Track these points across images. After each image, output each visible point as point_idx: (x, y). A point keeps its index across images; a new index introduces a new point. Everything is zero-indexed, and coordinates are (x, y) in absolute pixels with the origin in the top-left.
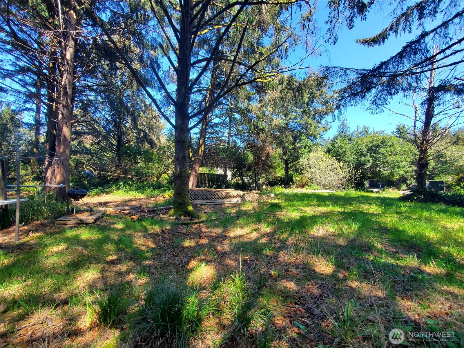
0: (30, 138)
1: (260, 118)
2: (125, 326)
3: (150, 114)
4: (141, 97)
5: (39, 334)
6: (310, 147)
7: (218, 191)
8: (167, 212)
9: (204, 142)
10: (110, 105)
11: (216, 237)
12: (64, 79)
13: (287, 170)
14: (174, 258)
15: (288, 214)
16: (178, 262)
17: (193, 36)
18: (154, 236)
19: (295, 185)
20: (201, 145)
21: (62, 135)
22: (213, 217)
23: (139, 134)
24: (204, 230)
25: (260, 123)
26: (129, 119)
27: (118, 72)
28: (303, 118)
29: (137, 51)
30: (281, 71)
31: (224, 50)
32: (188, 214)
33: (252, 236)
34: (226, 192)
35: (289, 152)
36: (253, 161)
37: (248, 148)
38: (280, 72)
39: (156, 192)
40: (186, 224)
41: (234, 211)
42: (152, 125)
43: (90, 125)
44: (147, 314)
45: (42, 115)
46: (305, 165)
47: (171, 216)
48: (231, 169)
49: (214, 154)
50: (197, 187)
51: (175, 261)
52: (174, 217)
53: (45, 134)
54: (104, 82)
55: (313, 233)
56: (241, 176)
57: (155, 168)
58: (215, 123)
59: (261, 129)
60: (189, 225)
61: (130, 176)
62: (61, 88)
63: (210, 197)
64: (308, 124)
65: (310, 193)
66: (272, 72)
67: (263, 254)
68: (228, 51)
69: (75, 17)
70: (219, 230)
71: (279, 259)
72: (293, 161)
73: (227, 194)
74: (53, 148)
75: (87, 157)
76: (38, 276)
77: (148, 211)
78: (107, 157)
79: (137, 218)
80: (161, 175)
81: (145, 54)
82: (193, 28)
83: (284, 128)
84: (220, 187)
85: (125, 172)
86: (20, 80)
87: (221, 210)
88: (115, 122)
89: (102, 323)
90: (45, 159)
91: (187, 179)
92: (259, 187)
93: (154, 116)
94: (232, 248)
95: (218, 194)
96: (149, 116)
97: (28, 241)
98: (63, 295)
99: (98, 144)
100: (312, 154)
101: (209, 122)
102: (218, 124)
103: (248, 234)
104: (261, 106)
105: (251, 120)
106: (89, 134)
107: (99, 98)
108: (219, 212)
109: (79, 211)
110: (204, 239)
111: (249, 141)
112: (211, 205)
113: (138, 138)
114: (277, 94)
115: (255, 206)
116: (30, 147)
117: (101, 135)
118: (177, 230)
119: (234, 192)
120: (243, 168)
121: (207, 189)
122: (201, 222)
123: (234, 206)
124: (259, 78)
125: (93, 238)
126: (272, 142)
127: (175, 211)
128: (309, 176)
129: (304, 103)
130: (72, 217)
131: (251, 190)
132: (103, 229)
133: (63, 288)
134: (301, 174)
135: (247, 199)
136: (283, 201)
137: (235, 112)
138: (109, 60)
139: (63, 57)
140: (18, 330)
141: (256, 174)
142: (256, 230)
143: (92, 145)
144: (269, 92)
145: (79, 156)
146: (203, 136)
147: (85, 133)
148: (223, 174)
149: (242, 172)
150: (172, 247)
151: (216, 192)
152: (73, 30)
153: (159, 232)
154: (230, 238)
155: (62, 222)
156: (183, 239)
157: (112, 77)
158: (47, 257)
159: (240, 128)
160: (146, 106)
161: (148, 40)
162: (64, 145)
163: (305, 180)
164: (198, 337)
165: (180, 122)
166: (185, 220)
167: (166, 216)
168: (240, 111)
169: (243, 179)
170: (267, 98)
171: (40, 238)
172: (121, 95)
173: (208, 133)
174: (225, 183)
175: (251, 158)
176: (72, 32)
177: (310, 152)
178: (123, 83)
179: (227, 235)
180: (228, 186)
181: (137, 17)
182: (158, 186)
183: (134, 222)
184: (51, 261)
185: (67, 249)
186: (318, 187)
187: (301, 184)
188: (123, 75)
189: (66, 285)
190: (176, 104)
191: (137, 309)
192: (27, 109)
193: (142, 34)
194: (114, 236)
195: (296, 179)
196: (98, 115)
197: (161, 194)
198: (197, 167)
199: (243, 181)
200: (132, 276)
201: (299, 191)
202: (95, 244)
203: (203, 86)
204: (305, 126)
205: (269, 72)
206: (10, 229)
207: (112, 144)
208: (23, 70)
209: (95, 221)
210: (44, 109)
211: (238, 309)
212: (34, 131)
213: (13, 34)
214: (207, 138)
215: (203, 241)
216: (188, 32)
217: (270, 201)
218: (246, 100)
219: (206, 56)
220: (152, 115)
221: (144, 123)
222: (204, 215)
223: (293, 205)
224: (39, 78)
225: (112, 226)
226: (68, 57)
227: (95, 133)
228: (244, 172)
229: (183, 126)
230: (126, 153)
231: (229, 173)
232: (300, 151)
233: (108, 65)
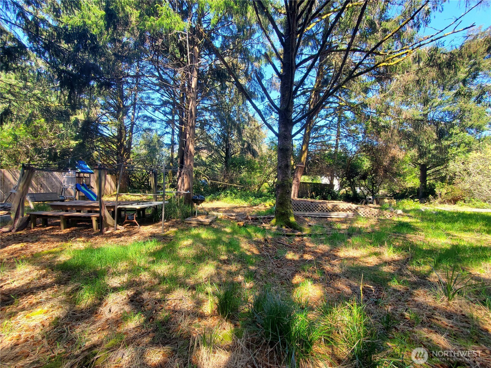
0: (168, 155)
1: (381, 112)
2: (238, 323)
3: (253, 125)
4: (245, 110)
5: (179, 307)
6: (468, 144)
7: (323, 203)
8: (269, 221)
9: (307, 149)
10: (221, 121)
11: (323, 255)
12: (190, 105)
13: (423, 178)
14: (278, 269)
15: (428, 239)
16: (281, 274)
17: (298, 36)
18: (258, 243)
19: (440, 199)
20: (304, 152)
21: (189, 151)
22: (318, 231)
23: (243, 145)
24: (307, 244)
25: (381, 119)
26: (235, 133)
27: (227, 91)
28: (455, 103)
29: (243, 66)
30: (418, 44)
31: (333, 40)
32: (290, 225)
33: (370, 261)
34: (333, 204)
35: (429, 153)
36: (369, 168)
37: (364, 151)
38: (418, 47)
39: (258, 201)
40: (287, 236)
41: (344, 226)
42: (255, 136)
43: (206, 141)
44: (256, 318)
45: (176, 137)
46: (458, 170)
47: (273, 226)
48: (339, 177)
49: (318, 161)
50: (298, 197)
51: (279, 272)
52: (276, 227)
53: (177, 151)
54: (216, 101)
55: (478, 273)
56: (353, 185)
57: (257, 178)
58: (320, 126)
59: (384, 127)
60: (291, 237)
61: (235, 185)
62: (188, 113)
63: (314, 209)
64: (464, 111)
65: (469, 213)
66: (401, 50)
67: (389, 287)
68: (339, 40)
69: (198, 51)
70: (324, 247)
71: (416, 299)
72: (434, 166)
73: (334, 206)
74: (182, 162)
75: (204, 168)
76: (176, 262)
77: (252, 219)
78: (217, 168)
79: (242, 225)
80: (262, 184)
81: (250, 67)
82: (299, 26)
83: (422, 120)
84: (325, 198)
85: (232, 181)
86: (163, 111)
87: (327, 224)
88: (224, 136)
89: (220, 314)
90: (177, 171)
91: (289, 189)
92: (379, 200)
93: (256, 127)
94: (343, 270)
95: (323, 206)
96: (251, 127)
97: (169, 234)
98: (191, 281)
99: (211, 156)
100: (473, 155)
101: (313, 126)
102: (323, 126)
103: (365, 257)
104: (384, 96)
105: (369, 116)
106: (205, 148)
107: (213, 117)
108: (325, 226)
109: (199, 214)
110: (308, 254)
111: (365, 143)
112: (315, 217)
113: (242, 149)
114: (411, 77)
115: (374, 223)
116: (168, 162)
117: (213, 149)
118: (279, 240)
119: (343, 205)
120: (354, 177)
121: (309, 200)
122: (305, 236)
123: (344, 221)
124: (384, 62)
125: (209, 238)
126: (401, 141)
127: (276, 221)
128: (467, 186)
129: (457, 82)
130: (194, 219)
131: (366, 203)
132: (216, 231)
133: (191, 276)
134: (449, 184)
135: (361, 214)
136: (418, 221)
137: (346, 110)
138: (221, 82)
139: (189, 87)
140: (167, 300)
141: (373, 184)
142: (376, 254)
143: (207, 158)
144: (398, 76)
145: (197, 168)
146: (306, 142)
147: (202, 148)
148: (328, 183)
149: (354, 181)
150: (275, 257)
151: (320, 203)
152: (196, 63)
153: (263, 241)
154: (341, 259)
155: (189, 222)
156: (286, 252)
157: (223, 96)
158: (180, 248)
159: (353, 128)
160: (249, 118)
161: (252, 54)
162: (190, 159)
163: (457, 193)
164: (309, 360)
165: (283, 129)
166: (287, 231)
167: (268, 225)
168: (352, 108)
169: (355, 189)
170: (393, 85)
171: (176, 232)
172: (229, 111)
173: (312, 138)
174: (331, 194)
175: (367, 164)
176: (196, 64)
177: (469, 151)
178: (231, 100)
179: (335, 254)
180: (335, 197)
181: (244, 34)
182: (259, 195)
183: (240, 227)
184: (183, 252)
185: (193, 244)
186: (485, 204)
187: (450, 198)
188: (231, 92)
189: (193, 274)
190: (279, 112)
191: (247, 310)
192: (167, 133)
193: (248, 49)
194: (224, 239)
195: (441, 189)
196: (212, 132)
197: (262, 203)
198: (299, 175)
199: (355, 192)
200: (240, 278)
201: (448, 208)
202: (211, 243)
203: (307, 87)
204: (461, 115)
205: (399, 50)
206: (159, 224)
207: (222, 156)
208: (165, 103)
209: (211, 223)
210: (177, 132)
211: (358, 346)
212: (170, 150)
213: (160, 78)
214: (310, 143)
215: (307, 257)
216: (294, 33)
217: (396, 219)
218: (362, 93)
219: (310, 54)
220: (254, 126)
221: (248, 135)
222: (308, 228)
223: (437, 228)
224: (174, 107)
225: (223, 229)
226: (193, 86)
227: (209, 147)
228: (356, 181)
229: (286, 133)
230: (232, 163)
231: (336, 182)
232: (449, 150)
233: (220, 86)
